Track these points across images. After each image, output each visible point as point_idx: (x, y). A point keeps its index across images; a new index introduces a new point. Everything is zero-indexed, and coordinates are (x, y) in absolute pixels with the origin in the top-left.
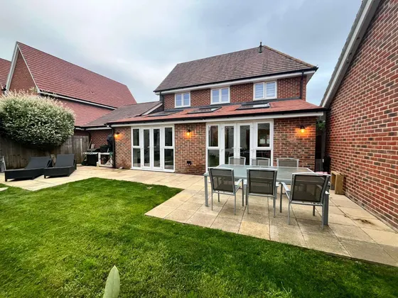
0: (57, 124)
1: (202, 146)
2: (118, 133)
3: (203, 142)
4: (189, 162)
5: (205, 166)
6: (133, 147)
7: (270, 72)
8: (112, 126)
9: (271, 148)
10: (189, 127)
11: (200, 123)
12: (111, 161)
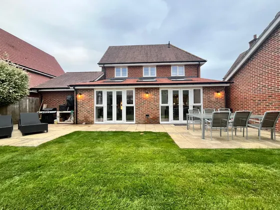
0: (15, 83)
1: (157, 104)
2: (81, 94)
3: (158, 101)
4: (147, 115)
5: (159, 117)
6: (96, 105)
7: (181, 60)
8: (76, 88)
9: (201, 104)
10: (147, 90)
11: (155, 88)
12: (73, 118)
